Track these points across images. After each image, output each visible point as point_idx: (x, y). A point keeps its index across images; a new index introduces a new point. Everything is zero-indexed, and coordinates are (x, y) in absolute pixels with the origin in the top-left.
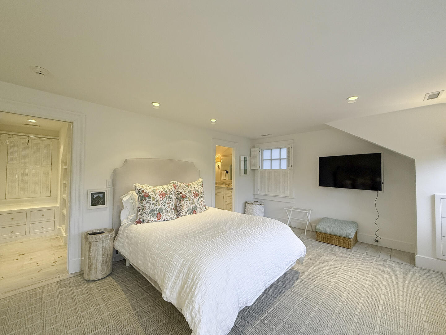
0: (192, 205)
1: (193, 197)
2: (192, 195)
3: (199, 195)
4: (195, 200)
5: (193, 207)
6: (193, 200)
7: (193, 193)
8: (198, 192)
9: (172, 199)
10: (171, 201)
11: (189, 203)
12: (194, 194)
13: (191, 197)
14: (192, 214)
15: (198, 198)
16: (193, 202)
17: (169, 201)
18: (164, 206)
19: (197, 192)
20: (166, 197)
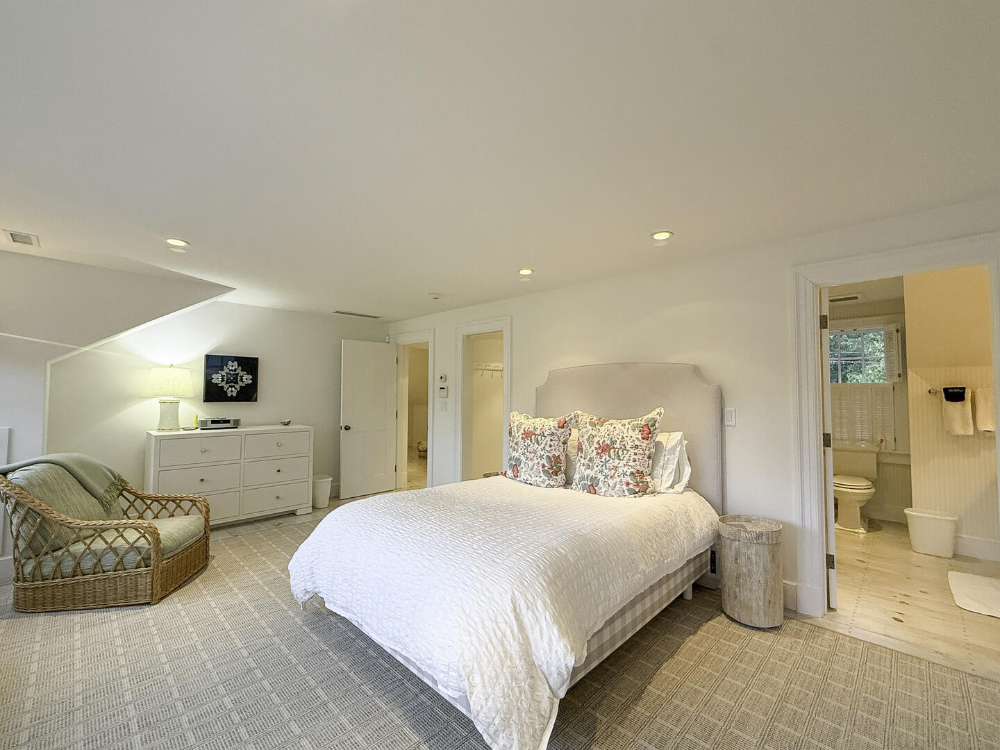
0: (588, 472)
1: (593, 451)
2: (593, 448)
3: (612, 450)
4: (597, 461)
5: (588, 476)
6: (591, 460)
7: (595, 443)
8: (613, 442)
9: (543, 446)
10: (539, 449)
11: (584, 464)
12: (599, 444)
13: (590, 451)
14: (586, 491)
15: (604, 458)
16: (590, 465)
17: (535, 448)
18: (524, 454)
19: (609, 442)
20: (531, 439)
